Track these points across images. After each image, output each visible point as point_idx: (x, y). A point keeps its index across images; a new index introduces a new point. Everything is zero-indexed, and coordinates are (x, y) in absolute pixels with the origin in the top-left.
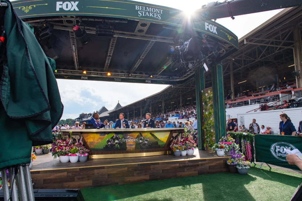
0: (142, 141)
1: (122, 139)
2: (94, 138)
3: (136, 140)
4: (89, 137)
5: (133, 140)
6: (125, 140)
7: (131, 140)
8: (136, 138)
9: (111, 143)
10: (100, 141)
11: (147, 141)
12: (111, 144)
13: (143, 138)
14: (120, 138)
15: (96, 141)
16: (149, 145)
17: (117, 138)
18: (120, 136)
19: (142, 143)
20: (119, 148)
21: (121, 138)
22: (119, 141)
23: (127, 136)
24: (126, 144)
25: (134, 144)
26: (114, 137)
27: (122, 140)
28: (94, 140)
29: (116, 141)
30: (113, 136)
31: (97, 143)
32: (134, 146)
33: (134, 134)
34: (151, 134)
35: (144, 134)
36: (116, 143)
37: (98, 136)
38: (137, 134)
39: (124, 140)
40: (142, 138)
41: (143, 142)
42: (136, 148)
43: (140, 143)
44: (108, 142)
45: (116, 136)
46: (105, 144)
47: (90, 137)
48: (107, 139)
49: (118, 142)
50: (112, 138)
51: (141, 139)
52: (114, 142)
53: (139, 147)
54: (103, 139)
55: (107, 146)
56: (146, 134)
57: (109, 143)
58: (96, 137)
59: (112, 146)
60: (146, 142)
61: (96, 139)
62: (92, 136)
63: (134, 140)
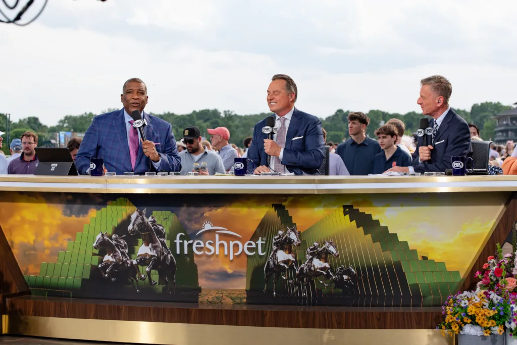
0: (290, 257)
1: (172, 238)
2: (38, 226)
3: (256, 249)
4: (18, 218)
5: (236, 246)
6: (190, 246)
7: (222, 245)
8: (254, 238)
9: (115, 256)
10: (65, 243)
11: (324, 255)
12: (116, 265)
13: (300, 235)
14: (160, 234)
15: (47, 243)
16: (339, 283)
17: (149, 234)
18: (162, 219)
19: (291, 267)
20: (160, 288)
21: (166, 231)
22: (155, 248)
23: (201, 220)
24: (194, 267)
25: (244, 270)
26: (130, 227)
27: (173, 245)
28: (38, 234)
29: (143, 249)
30: (124, 217)
31: (55, 253)
32: (242, 285)
33: (242, 211)
34: (350, 211)
35: (302, 216)
36: (143, 261)
37: (54, 214)
38: (261, 212)
39: (182, 245)
40: (293, 236)
41: (298, 262)
42: (254, 293)
43: (278, 269)
44: (102, 254)
45: (140, 221)
46: (88, 264)
47: (24, 221)
48: (99, 236)
49: (153, 253)
50: (121, 229)
51: (286, 244)
52: (132, 251)
53: (270, 291)
54: (79, 234)
55: (96, 271)
56: (318, 212)
57: (108, 258)
58: (47, 220)
59: (124, 272)
60: (318, 263)
61: (47, 231)
62: (30, 211)
63: (243, 247)
